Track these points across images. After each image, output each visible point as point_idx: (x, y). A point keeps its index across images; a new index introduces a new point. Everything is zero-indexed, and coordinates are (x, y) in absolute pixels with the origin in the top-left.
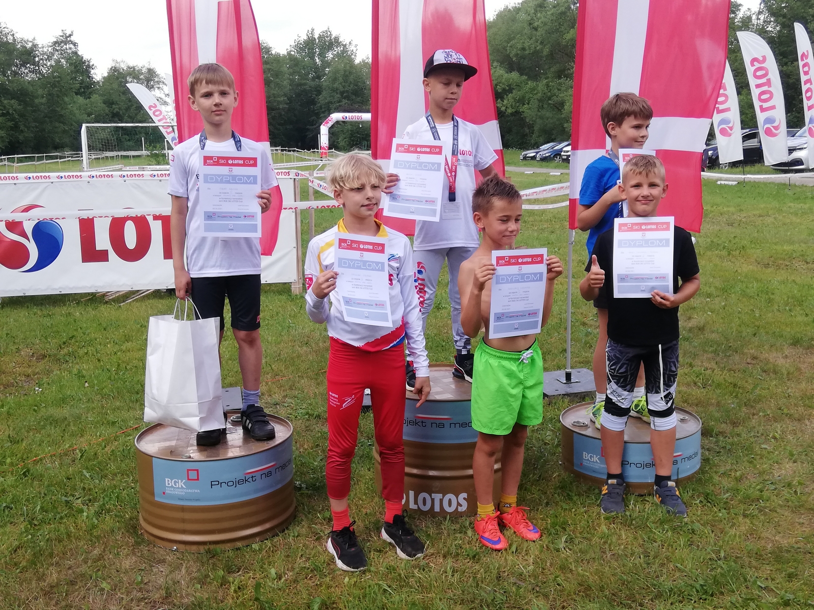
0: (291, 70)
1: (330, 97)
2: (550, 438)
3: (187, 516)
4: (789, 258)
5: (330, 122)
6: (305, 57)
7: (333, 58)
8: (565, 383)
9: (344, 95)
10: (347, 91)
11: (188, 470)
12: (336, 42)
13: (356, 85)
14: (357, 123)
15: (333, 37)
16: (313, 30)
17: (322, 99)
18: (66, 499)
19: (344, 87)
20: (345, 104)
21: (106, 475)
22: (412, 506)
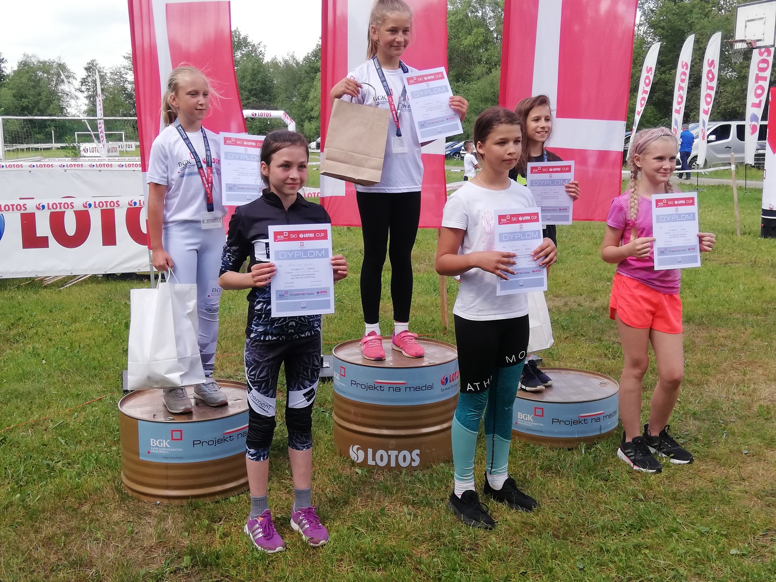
3: (170, 473)
7: (241, 58)
9: (253, 93)
10: (255, 89)
11: (172, 431)
14: (266, 119)
15: (241, 38)
18: (48, 462)
19: (252, 85)
20: (253, 101)
21: (81, 441)
22: (370, 462)
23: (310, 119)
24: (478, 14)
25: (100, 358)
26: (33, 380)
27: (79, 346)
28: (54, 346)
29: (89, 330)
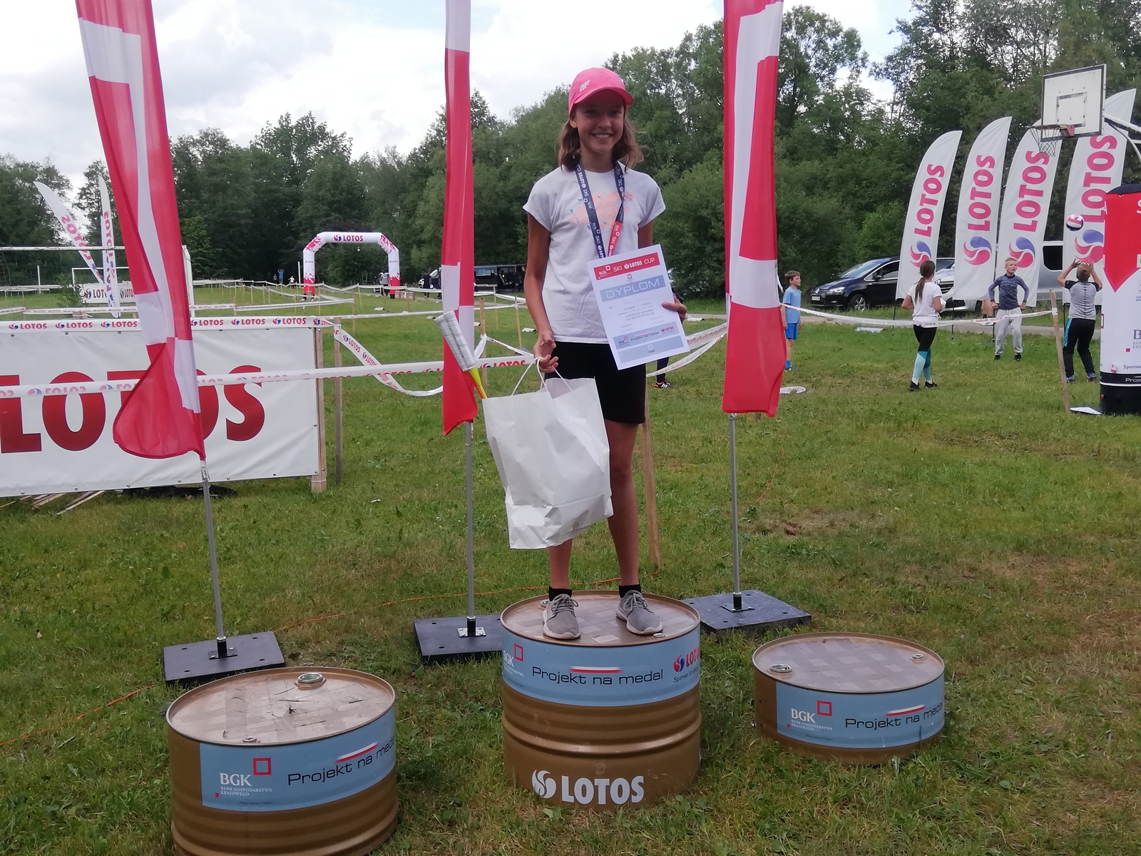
0: (257, 172)
1: (314, 208)
2: (731, 689)
3: (253, 827)
4: (978, 431)
5: (317, 245)
6: (277, 152)
7: (316, 156)
8: (734, 612)
9: (335, 207)
10: (338, 202)
11: (255, 760)
12: (321, 134)
13: (351, 194)
14: (354, 246)
15: (316, 127)
16: (288, 116)
17: (302, 212)
18: (53, 809)
19: (333, 195)
20: (335, 219)
21: (104, 770)
22: (566, 797)
23: (420, 244)
24: (661, 91)
25: (127, 628)
26: (24, 666)
27: (94, 608)
28: (54, 608)
29: (106, 580)
